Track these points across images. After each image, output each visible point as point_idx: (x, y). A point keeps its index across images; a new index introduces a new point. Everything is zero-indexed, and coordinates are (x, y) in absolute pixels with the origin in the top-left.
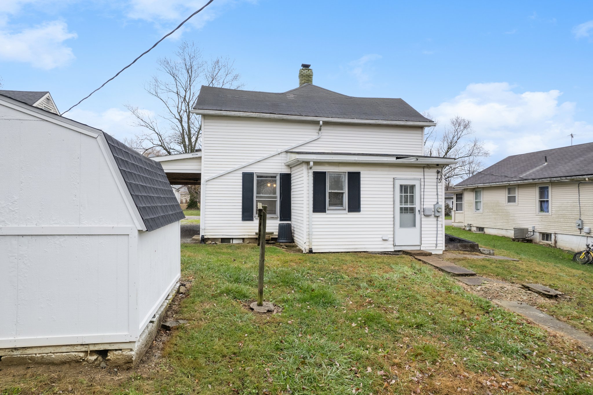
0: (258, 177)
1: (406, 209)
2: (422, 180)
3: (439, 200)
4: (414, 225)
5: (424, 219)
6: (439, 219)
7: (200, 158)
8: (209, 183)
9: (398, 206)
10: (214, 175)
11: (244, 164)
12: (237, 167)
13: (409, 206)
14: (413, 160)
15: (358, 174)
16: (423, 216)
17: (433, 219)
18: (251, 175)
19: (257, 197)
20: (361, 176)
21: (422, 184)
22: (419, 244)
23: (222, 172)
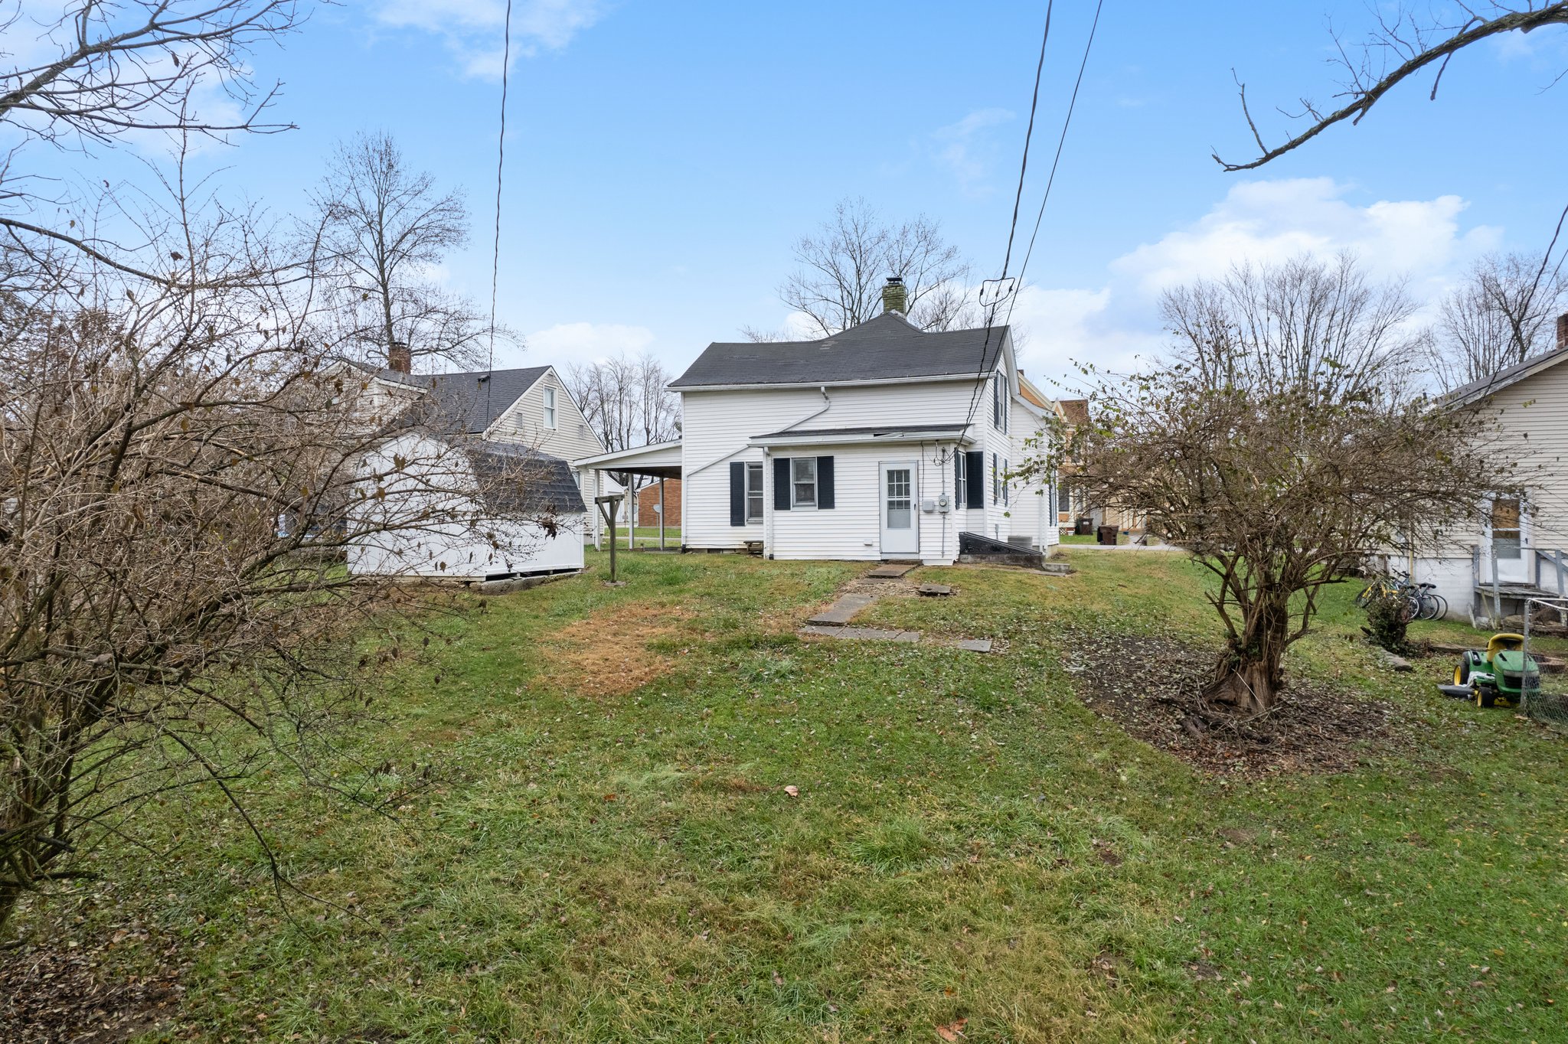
0: (751, 467)
1: (900, 503)
2: (921, 463)
3: (946, 490)
4: (908, 526)
5: (923, 516)
6: (947, 517)
7: (680, 447)
8: (691, 478)
9: (885, 498)
10: (696, 468)
11: (731, 452)
12: (723, 456)
13: (904, 499)
14: (897, 437)
15: (831, 458)
16: (922, 513)
17: (937, 518)
18: (741, 465)
19: (750, 494)
20: (835, 461)
21: (921, 467)
22: (915, 550)
23: (705, 464)
